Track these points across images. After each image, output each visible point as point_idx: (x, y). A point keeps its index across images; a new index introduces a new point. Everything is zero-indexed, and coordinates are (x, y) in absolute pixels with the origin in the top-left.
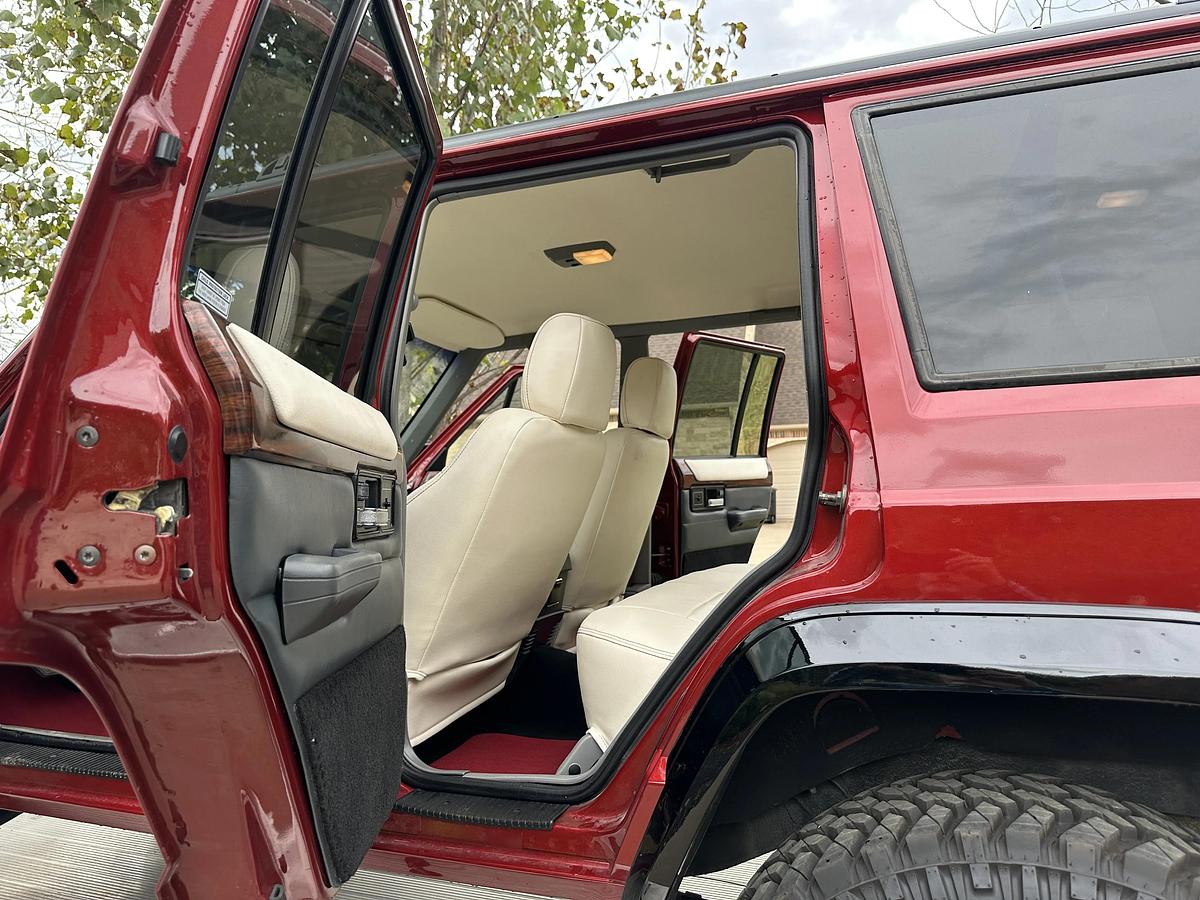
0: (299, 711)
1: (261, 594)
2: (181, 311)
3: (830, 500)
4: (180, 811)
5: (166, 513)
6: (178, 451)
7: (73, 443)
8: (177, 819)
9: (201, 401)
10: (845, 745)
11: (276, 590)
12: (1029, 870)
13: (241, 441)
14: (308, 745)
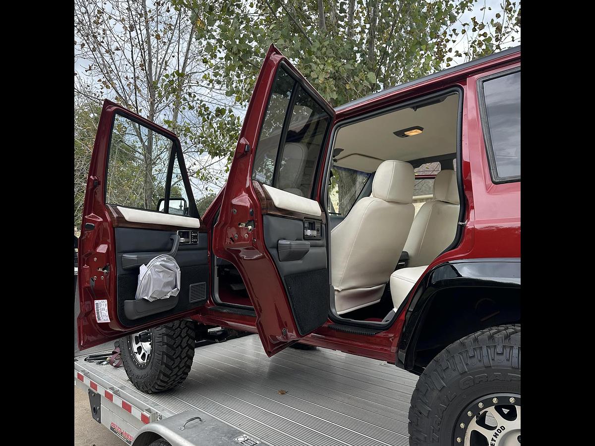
0: (285, 279)
1: (272, 248)
2: (252, 183)
3: (463, 224)
4: (260, 303)
5: (250, 227)
6: (252, 214)
7: (232, 213)
8: (259, 305)
9: (257, 203)
10: (487, 318)
11: (277, 246)
12: (516, 348)
13: (265, 211)
14: (288, 288)
